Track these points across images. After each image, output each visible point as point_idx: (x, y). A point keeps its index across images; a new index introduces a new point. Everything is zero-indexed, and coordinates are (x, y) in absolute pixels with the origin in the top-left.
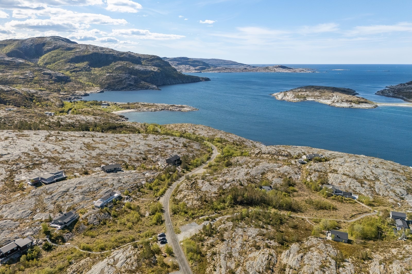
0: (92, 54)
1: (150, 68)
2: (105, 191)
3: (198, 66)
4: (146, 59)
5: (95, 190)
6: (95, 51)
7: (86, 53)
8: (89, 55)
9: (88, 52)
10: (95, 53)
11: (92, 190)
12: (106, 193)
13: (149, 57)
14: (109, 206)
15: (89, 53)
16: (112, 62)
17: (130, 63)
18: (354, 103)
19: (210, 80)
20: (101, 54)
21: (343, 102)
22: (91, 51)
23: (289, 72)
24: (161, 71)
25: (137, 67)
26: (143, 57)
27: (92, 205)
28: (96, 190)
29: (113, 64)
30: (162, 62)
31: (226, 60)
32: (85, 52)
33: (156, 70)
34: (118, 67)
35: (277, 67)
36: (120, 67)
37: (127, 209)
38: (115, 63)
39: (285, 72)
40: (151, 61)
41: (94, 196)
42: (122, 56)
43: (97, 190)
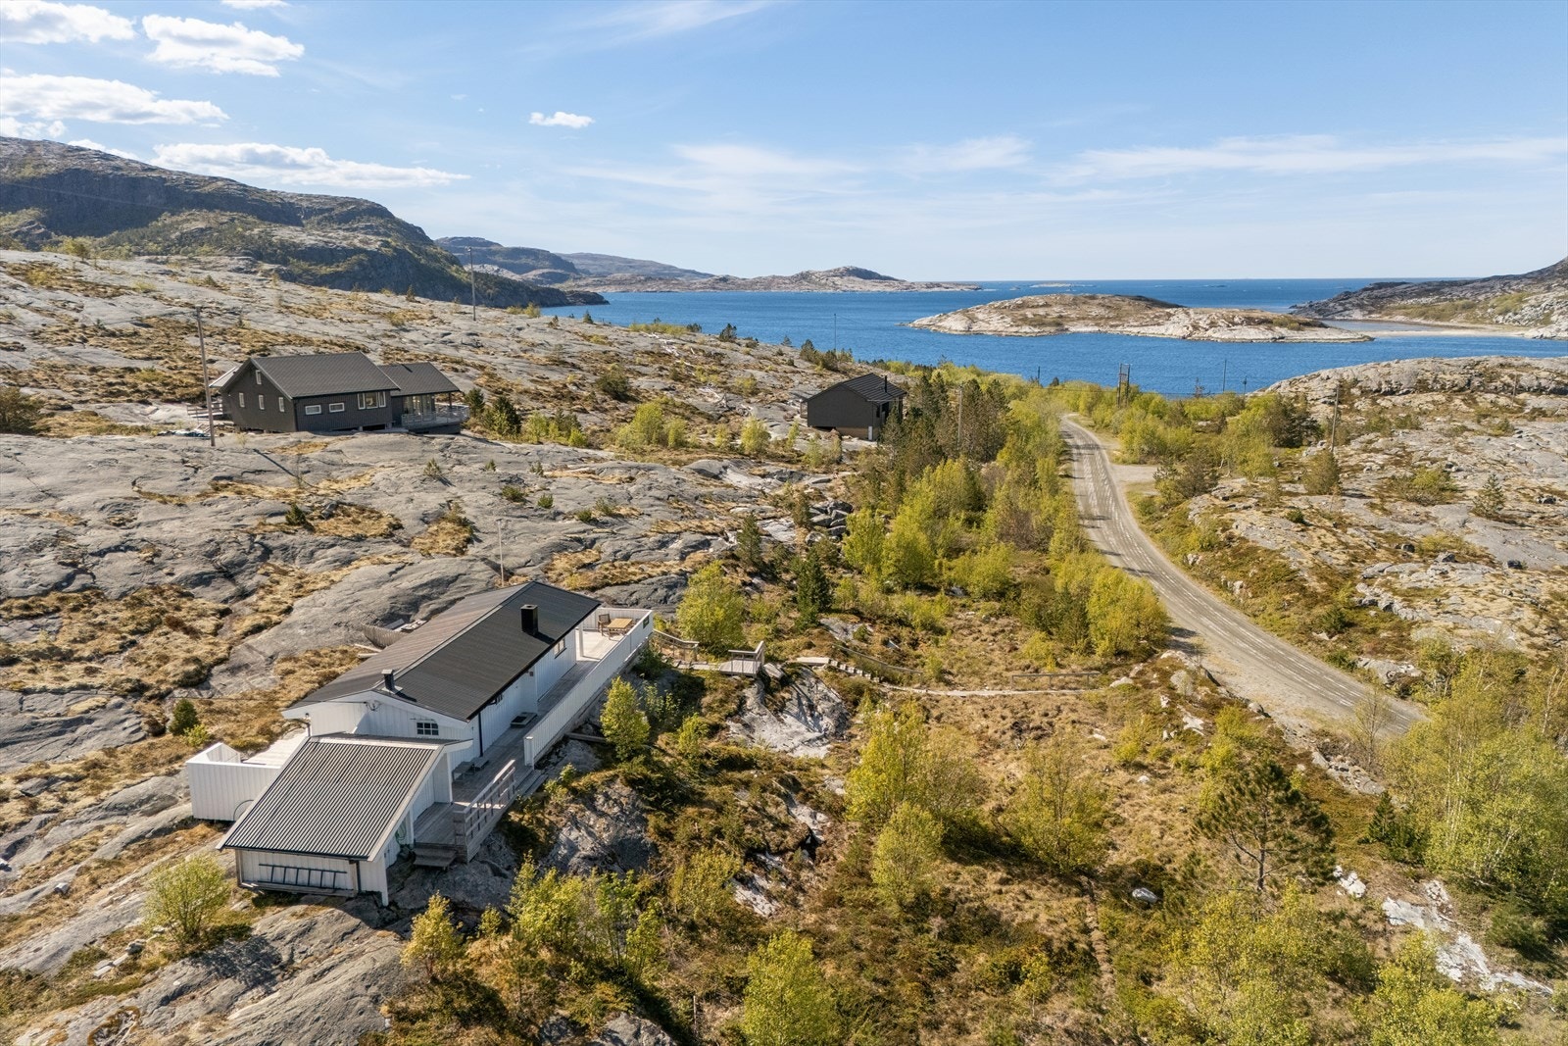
0: (58, 177)
1: (345, 238)
2: (380, 599)
3: (534, 268)
4: (322, 211)
5: (185, 569)
6: (73, 163)
7: (28, 172)
8: (43, 179)
9: (38, 166)
10: (75, 173)
11: (116, 572)
12: (390, 618)
13: (334, 204)
14: (587, 846)
15: (43, 170)
16: (160, 215)
17: (250, 219)
18: (1281, 325)
19: (607, 302)
20: (105, 177)
21: (1234, 324)
22: (54, 165)
23: (888, 289)
24: (395, 249)
25: (284, 233)
26: (305, 204)
27: (144, 845)
28: (203, 580)
29: (166, 219)
30: (395, 226)
31: (633, 261)
32: (23, 165)
33: (373, 247)
34: (191, 232)
35: (842, 275)
36: (202, 230)
37: (940, 875)
38: (175, 218)
39: (874, 289)
40: (347, 222)
41: (174, 669)
42: (208, 189)
43: (228, 573)
